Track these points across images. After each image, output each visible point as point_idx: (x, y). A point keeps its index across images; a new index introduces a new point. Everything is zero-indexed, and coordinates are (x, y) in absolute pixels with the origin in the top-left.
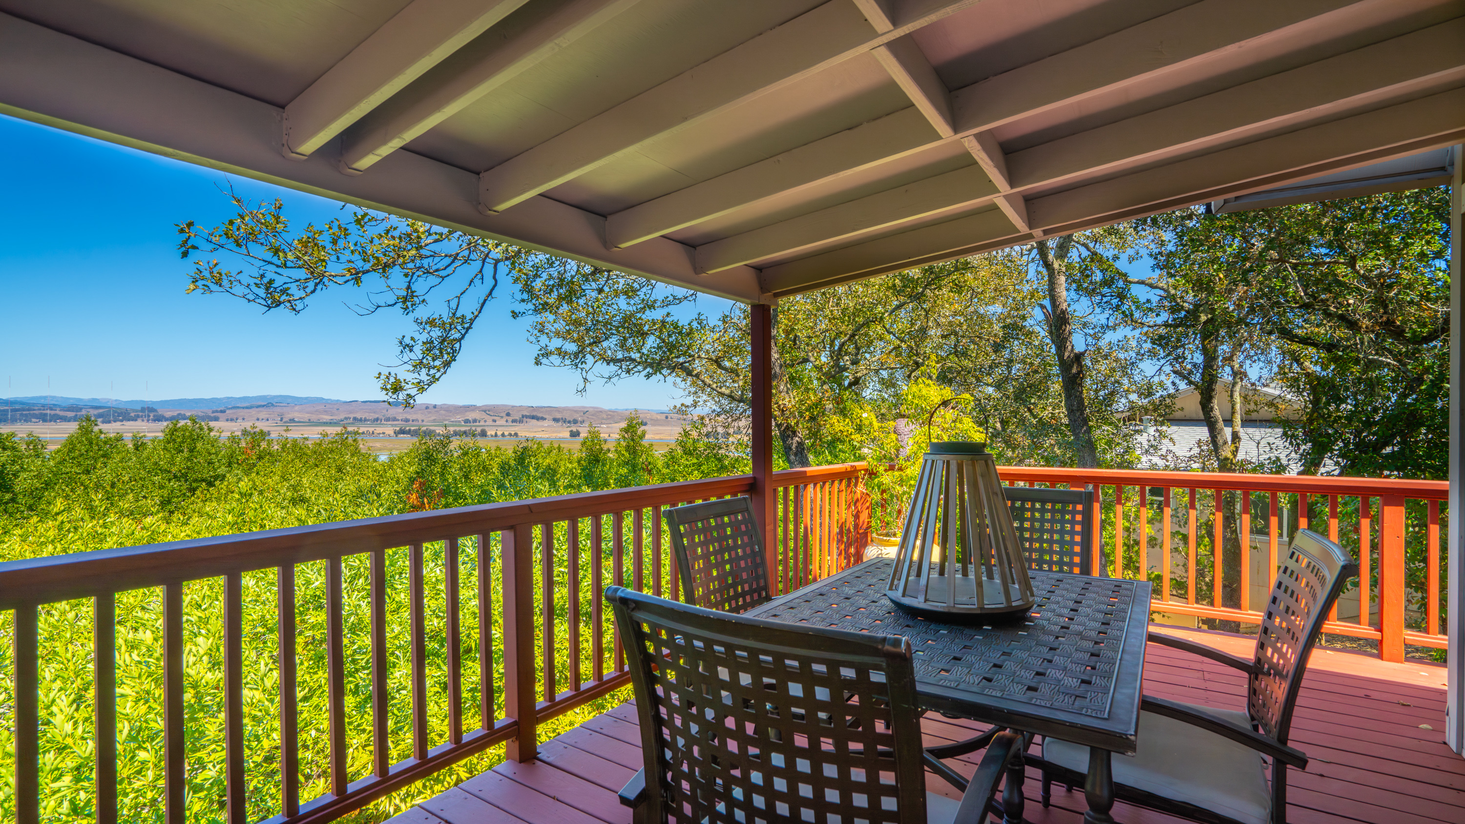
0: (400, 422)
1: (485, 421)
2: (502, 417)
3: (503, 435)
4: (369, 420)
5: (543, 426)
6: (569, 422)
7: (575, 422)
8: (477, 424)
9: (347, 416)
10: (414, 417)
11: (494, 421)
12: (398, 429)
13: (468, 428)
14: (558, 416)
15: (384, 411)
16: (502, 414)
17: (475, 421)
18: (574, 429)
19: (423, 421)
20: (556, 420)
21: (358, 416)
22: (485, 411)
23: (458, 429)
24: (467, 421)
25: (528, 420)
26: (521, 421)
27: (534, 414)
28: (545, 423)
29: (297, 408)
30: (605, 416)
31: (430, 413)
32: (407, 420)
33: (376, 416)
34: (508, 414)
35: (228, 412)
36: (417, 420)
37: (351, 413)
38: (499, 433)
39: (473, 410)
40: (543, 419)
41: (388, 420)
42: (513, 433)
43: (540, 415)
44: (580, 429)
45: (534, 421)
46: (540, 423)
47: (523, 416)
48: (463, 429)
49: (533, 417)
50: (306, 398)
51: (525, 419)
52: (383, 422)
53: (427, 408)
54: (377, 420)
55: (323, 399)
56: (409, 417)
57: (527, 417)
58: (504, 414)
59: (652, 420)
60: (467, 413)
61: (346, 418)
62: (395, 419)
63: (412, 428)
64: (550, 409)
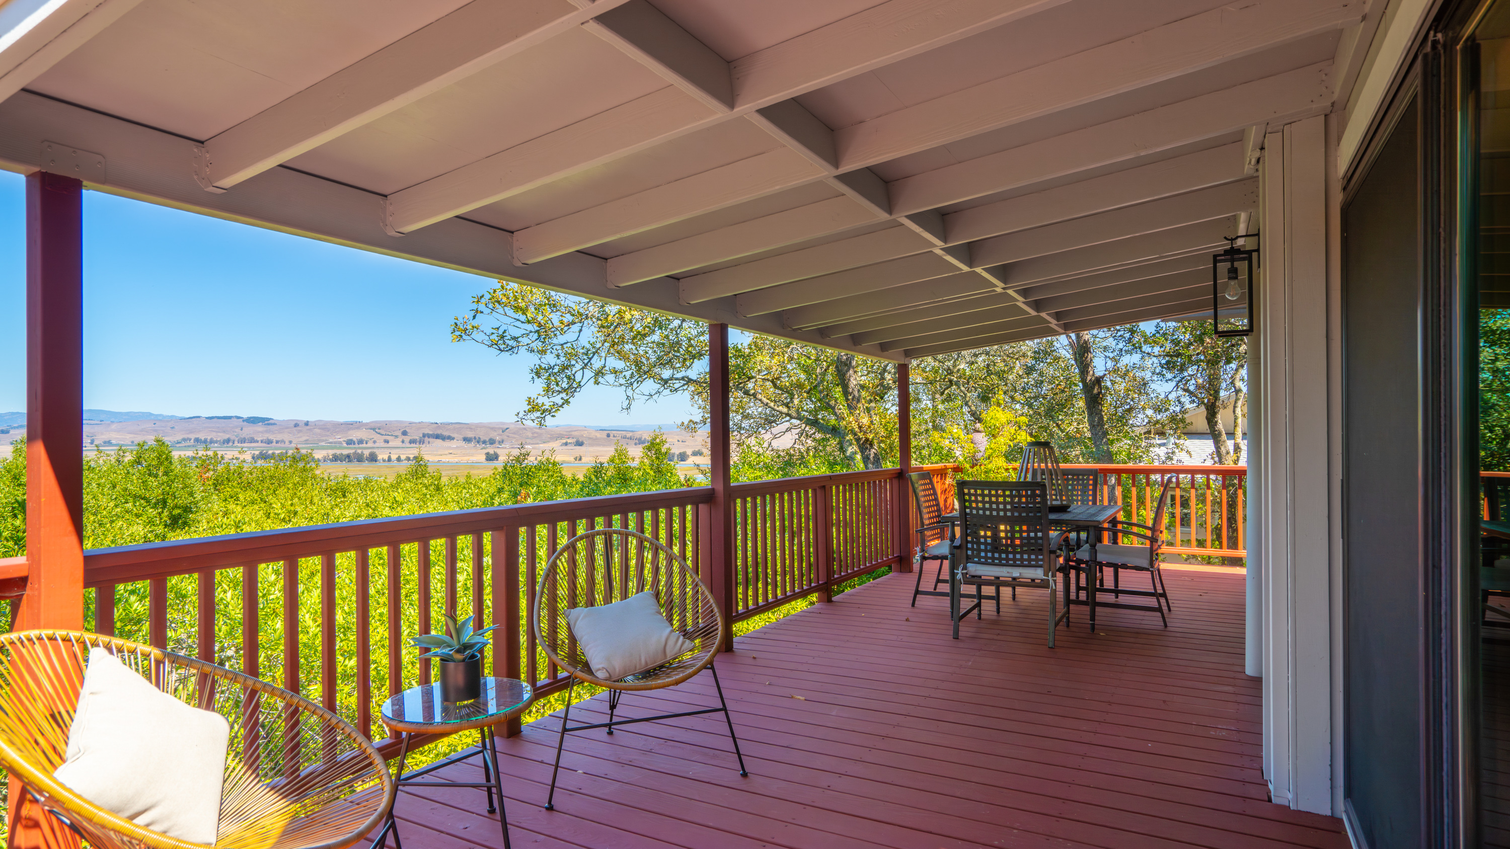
0: (259, 444)
1: (375, 442)
2: (396, 437)
3: (399, 459)
4: (216, 442)
5: (450, 448)
6: (484, 442)
7: (492, 442)
8: (364, 445)
9: (186, 436)
10: (279, 437)
11: (387, 442)
12: (257, 453)
13: (352, 451)
14: (470, 435)
15: (238, 430)
16: (396, 433)
17: (361, 442)
18: (491, 452)
19: (291, 442)
20: (467, 440)
21: (202, 436)
22: (374, 429)
23: (338, 452)
24: (350, 442)
25: (431, 440)
26: (421, 442)
27: (439, 432)
28: (453, 444)
29: (114, 426)
30: (530, 435)
31: (300, 431)
32: (269, 442)
33: (226, 436)
34: (405, 433)
35: (12, 432)
36: (283, 442)
37: (191, 432)
38: (394, 457)
39: (358, 428)
40: (450, 438)
41: (243, 441)
42: (411, 457)
43: (446, 434)
44: (499, 451)
45: (439, 441)
46: (447, 443)
47: (424, 435)
48: (345, 452)
49: (437, 437)
50: (127, 414)
51: (426, 439)
52: (236, 444)
53: (296, 425)
54: (228, 441)
55: (151, 414)
56: (271, 437)
57: (429, 436)
58: (399, 433)
59: (590, 438)
60: (351, 432)
61: (184, 440)
62: (252, 440)
63: (277, 452)
64: (460, 426)
